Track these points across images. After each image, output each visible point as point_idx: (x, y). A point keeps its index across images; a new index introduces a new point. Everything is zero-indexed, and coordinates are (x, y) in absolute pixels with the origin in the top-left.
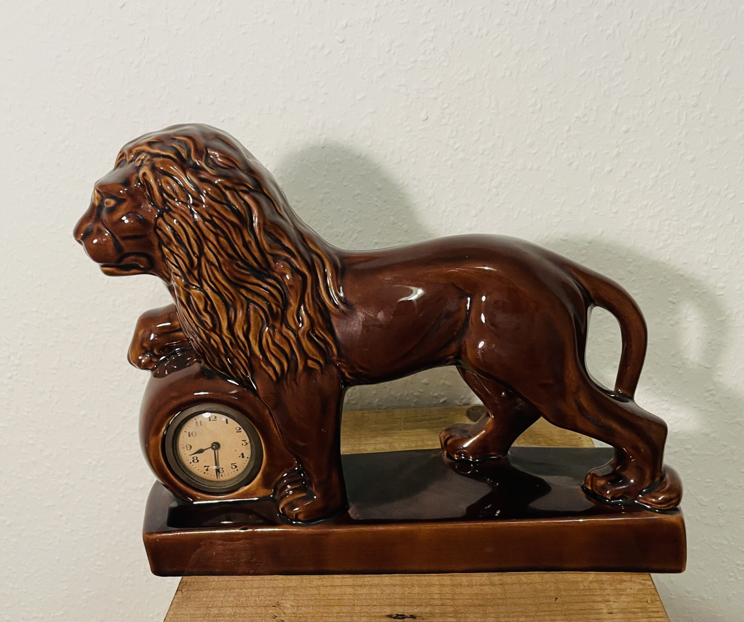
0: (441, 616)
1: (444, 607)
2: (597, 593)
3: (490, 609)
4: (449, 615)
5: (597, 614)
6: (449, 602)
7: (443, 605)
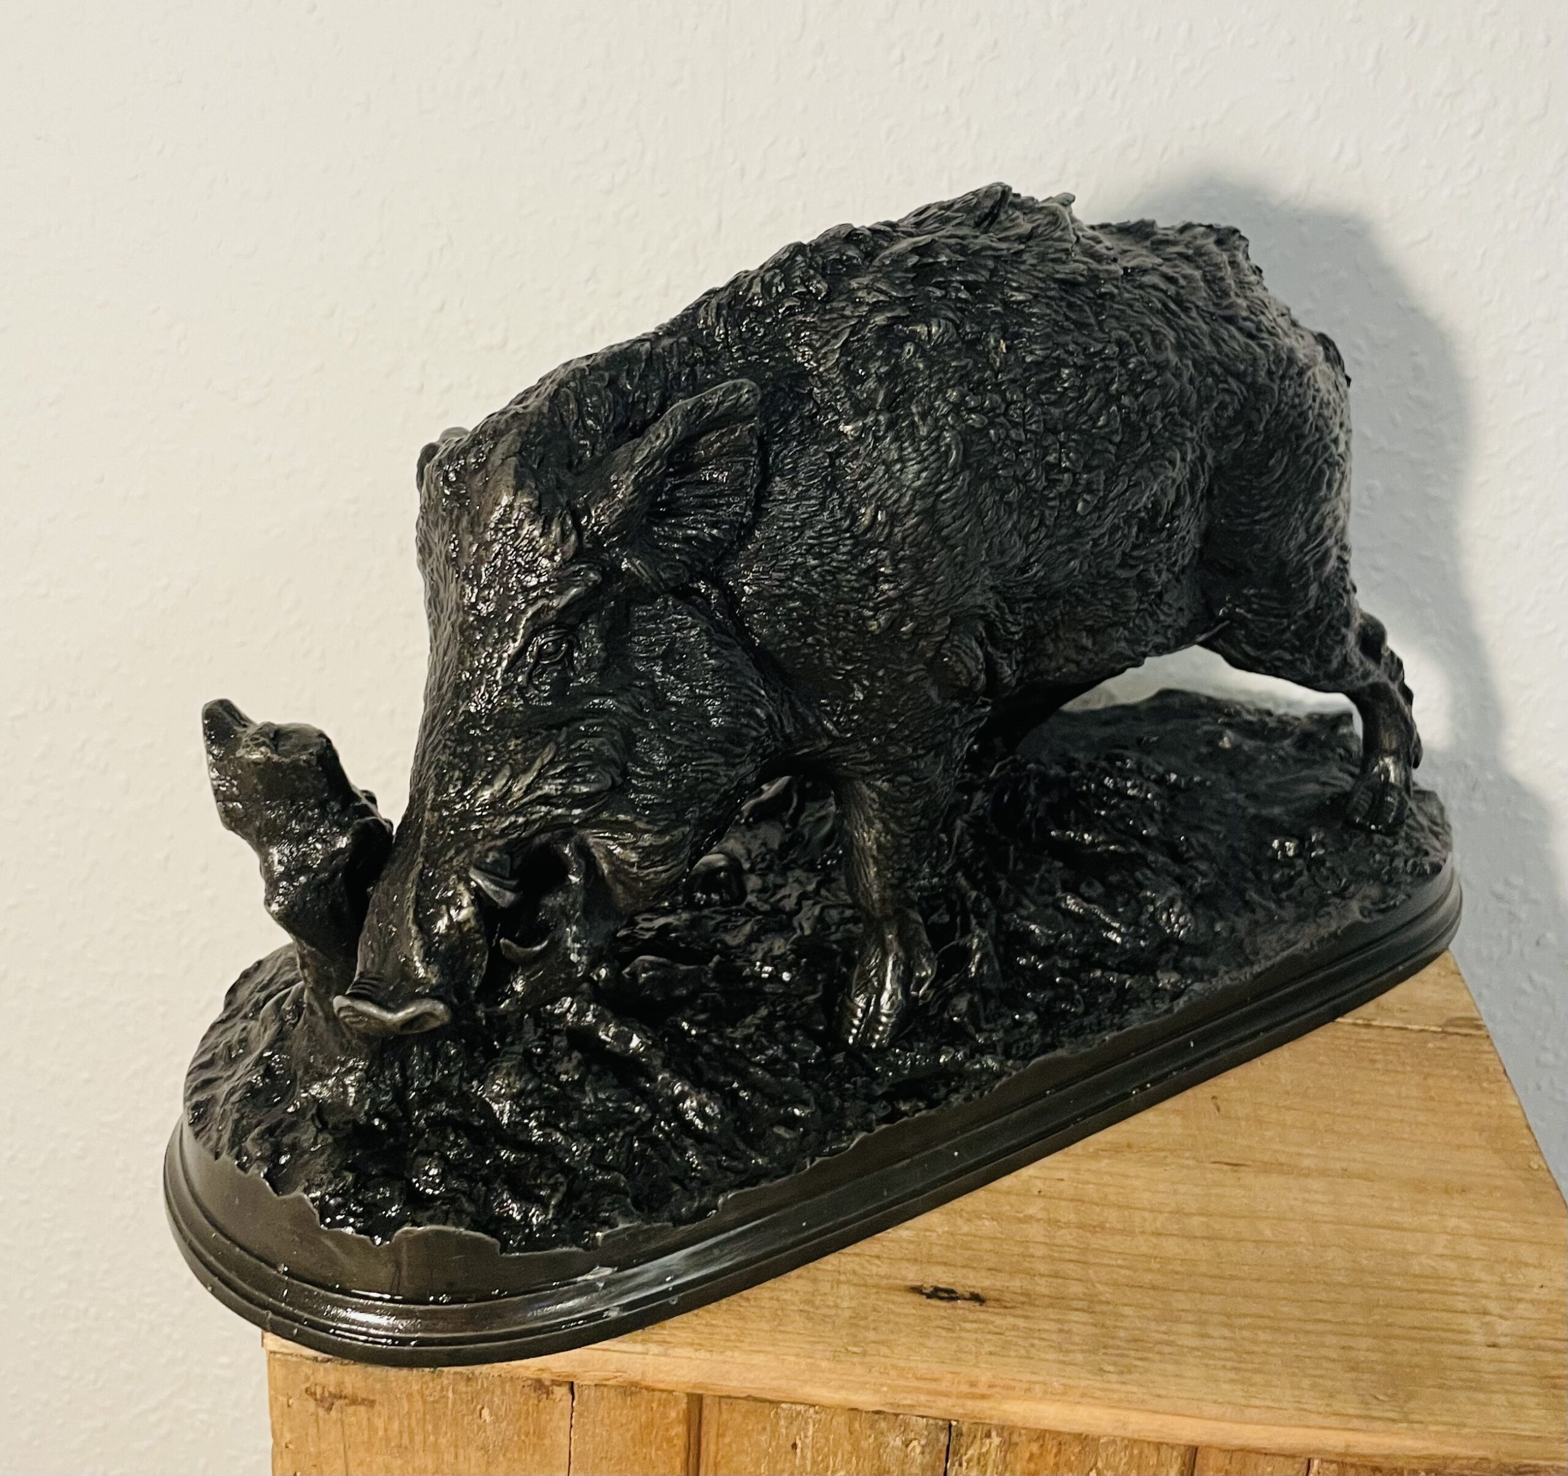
0: (1051, 1305)
1: (1060, 1281)
2: (1454, 1289)
3: (1180, 1301)
4: (1075, 1304)
5: (1460, 1343)
6: (1071, 1269)
7: (1056, 1276)
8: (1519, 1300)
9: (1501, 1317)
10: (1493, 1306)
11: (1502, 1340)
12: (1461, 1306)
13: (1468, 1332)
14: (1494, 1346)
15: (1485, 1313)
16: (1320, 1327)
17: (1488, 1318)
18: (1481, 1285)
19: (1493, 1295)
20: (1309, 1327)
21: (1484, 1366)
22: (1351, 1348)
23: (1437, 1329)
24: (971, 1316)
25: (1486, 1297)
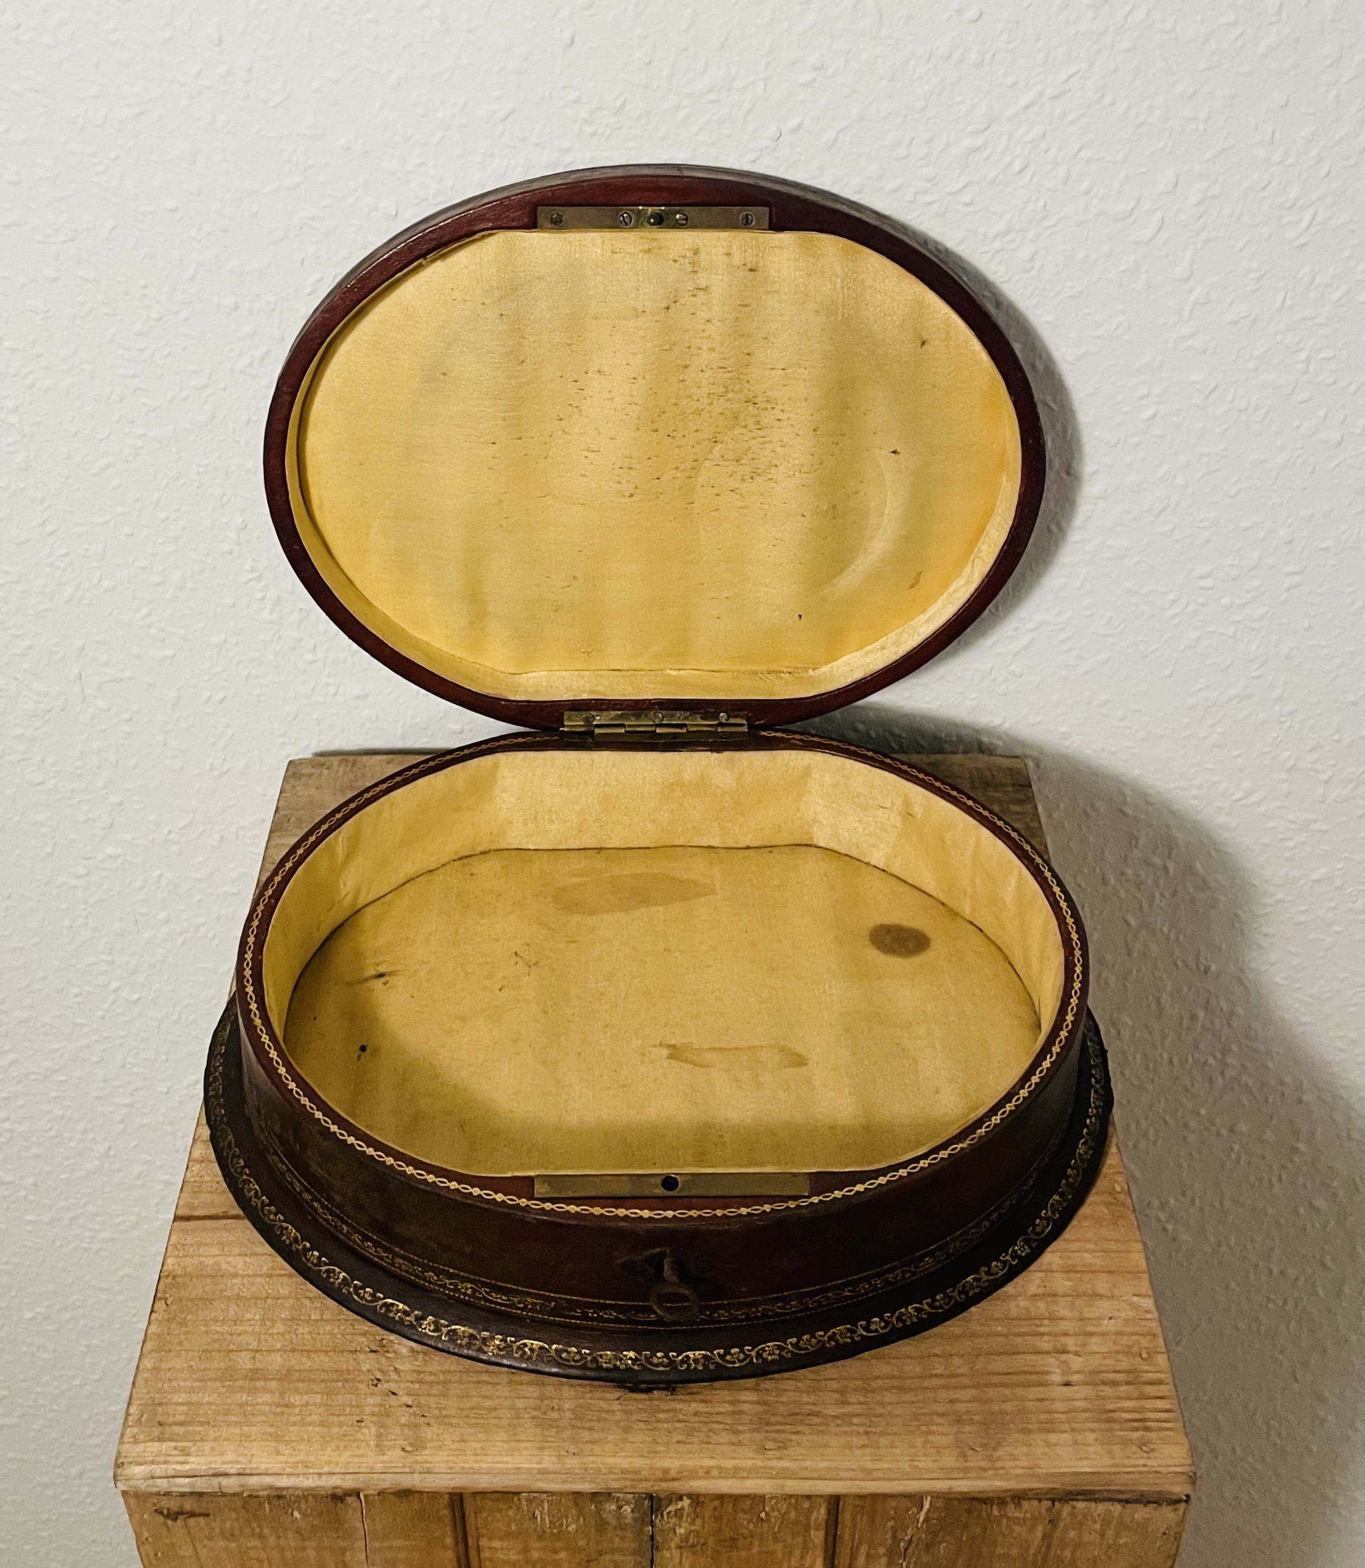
8: (1092, 1334)
9: (1077, 1354)
10: (1070, 1342)
11: (1075, 1378)
12: (1046, 1346)
13: (1048, 1373)
14: (1067, 1384)
15: (1064, 1352)
16: (935, 1382)
17: (1064, 1357)
18: (1064, 1323)
19: (1072, 1332)
20: (927, 1383)
21: (1058, 1406)
22: (957, 1401)
23: (1026, 1373)
24: (664, 1406)
25: (1066, 1335)
